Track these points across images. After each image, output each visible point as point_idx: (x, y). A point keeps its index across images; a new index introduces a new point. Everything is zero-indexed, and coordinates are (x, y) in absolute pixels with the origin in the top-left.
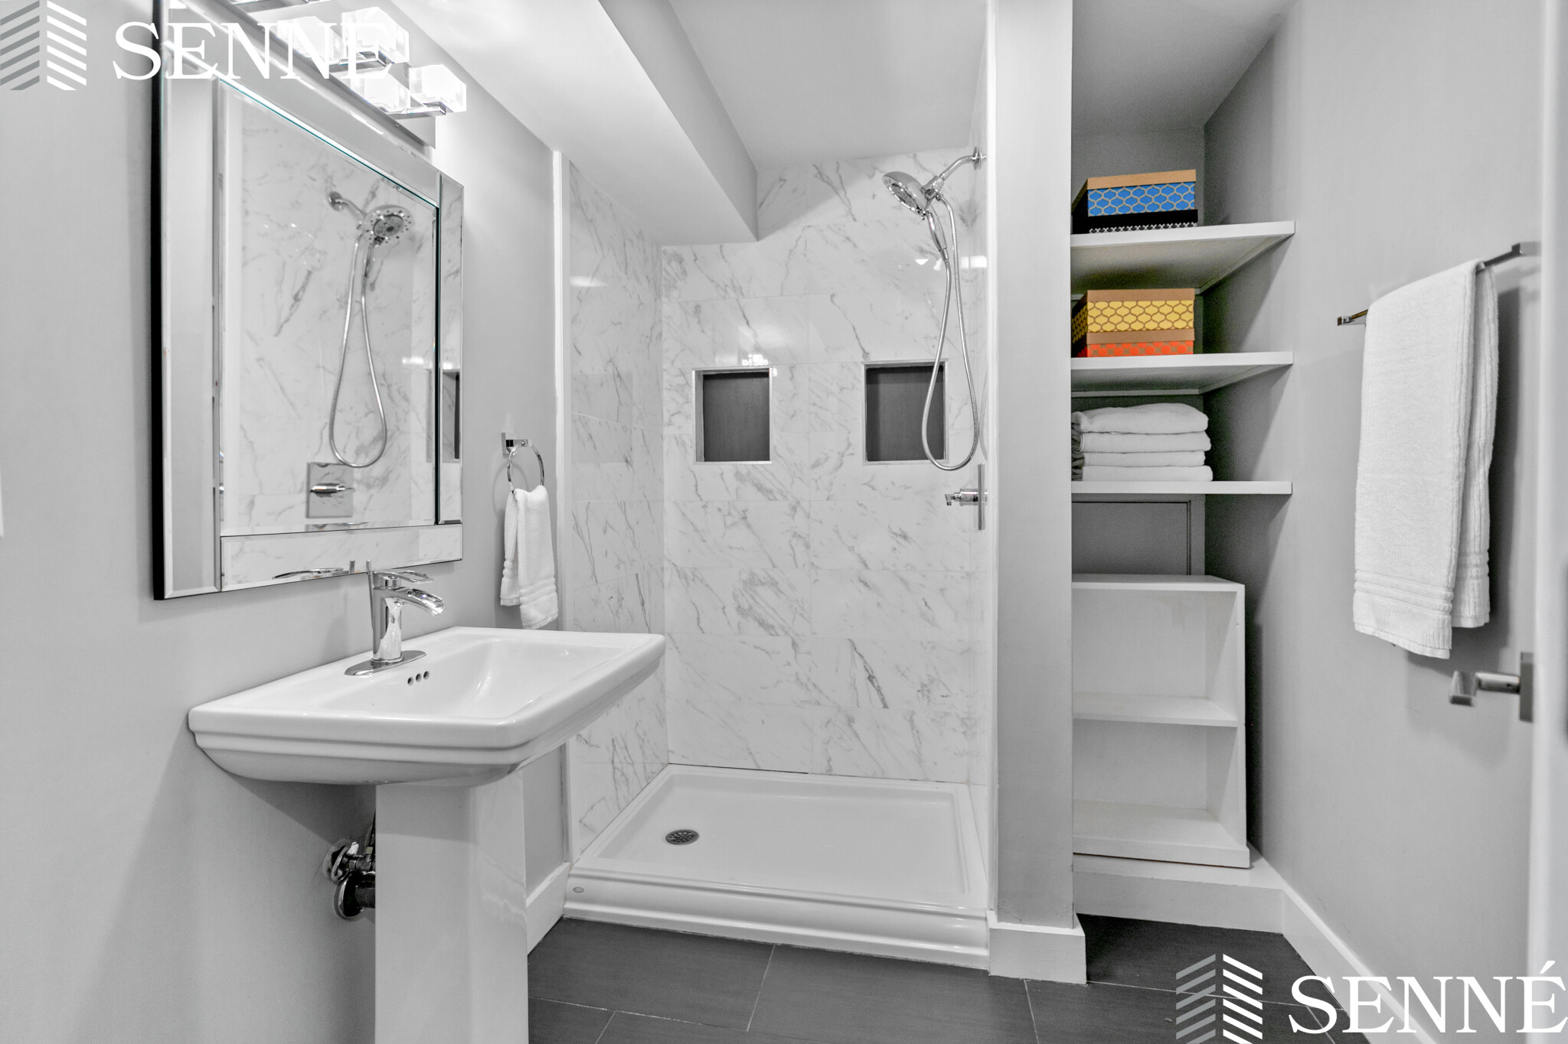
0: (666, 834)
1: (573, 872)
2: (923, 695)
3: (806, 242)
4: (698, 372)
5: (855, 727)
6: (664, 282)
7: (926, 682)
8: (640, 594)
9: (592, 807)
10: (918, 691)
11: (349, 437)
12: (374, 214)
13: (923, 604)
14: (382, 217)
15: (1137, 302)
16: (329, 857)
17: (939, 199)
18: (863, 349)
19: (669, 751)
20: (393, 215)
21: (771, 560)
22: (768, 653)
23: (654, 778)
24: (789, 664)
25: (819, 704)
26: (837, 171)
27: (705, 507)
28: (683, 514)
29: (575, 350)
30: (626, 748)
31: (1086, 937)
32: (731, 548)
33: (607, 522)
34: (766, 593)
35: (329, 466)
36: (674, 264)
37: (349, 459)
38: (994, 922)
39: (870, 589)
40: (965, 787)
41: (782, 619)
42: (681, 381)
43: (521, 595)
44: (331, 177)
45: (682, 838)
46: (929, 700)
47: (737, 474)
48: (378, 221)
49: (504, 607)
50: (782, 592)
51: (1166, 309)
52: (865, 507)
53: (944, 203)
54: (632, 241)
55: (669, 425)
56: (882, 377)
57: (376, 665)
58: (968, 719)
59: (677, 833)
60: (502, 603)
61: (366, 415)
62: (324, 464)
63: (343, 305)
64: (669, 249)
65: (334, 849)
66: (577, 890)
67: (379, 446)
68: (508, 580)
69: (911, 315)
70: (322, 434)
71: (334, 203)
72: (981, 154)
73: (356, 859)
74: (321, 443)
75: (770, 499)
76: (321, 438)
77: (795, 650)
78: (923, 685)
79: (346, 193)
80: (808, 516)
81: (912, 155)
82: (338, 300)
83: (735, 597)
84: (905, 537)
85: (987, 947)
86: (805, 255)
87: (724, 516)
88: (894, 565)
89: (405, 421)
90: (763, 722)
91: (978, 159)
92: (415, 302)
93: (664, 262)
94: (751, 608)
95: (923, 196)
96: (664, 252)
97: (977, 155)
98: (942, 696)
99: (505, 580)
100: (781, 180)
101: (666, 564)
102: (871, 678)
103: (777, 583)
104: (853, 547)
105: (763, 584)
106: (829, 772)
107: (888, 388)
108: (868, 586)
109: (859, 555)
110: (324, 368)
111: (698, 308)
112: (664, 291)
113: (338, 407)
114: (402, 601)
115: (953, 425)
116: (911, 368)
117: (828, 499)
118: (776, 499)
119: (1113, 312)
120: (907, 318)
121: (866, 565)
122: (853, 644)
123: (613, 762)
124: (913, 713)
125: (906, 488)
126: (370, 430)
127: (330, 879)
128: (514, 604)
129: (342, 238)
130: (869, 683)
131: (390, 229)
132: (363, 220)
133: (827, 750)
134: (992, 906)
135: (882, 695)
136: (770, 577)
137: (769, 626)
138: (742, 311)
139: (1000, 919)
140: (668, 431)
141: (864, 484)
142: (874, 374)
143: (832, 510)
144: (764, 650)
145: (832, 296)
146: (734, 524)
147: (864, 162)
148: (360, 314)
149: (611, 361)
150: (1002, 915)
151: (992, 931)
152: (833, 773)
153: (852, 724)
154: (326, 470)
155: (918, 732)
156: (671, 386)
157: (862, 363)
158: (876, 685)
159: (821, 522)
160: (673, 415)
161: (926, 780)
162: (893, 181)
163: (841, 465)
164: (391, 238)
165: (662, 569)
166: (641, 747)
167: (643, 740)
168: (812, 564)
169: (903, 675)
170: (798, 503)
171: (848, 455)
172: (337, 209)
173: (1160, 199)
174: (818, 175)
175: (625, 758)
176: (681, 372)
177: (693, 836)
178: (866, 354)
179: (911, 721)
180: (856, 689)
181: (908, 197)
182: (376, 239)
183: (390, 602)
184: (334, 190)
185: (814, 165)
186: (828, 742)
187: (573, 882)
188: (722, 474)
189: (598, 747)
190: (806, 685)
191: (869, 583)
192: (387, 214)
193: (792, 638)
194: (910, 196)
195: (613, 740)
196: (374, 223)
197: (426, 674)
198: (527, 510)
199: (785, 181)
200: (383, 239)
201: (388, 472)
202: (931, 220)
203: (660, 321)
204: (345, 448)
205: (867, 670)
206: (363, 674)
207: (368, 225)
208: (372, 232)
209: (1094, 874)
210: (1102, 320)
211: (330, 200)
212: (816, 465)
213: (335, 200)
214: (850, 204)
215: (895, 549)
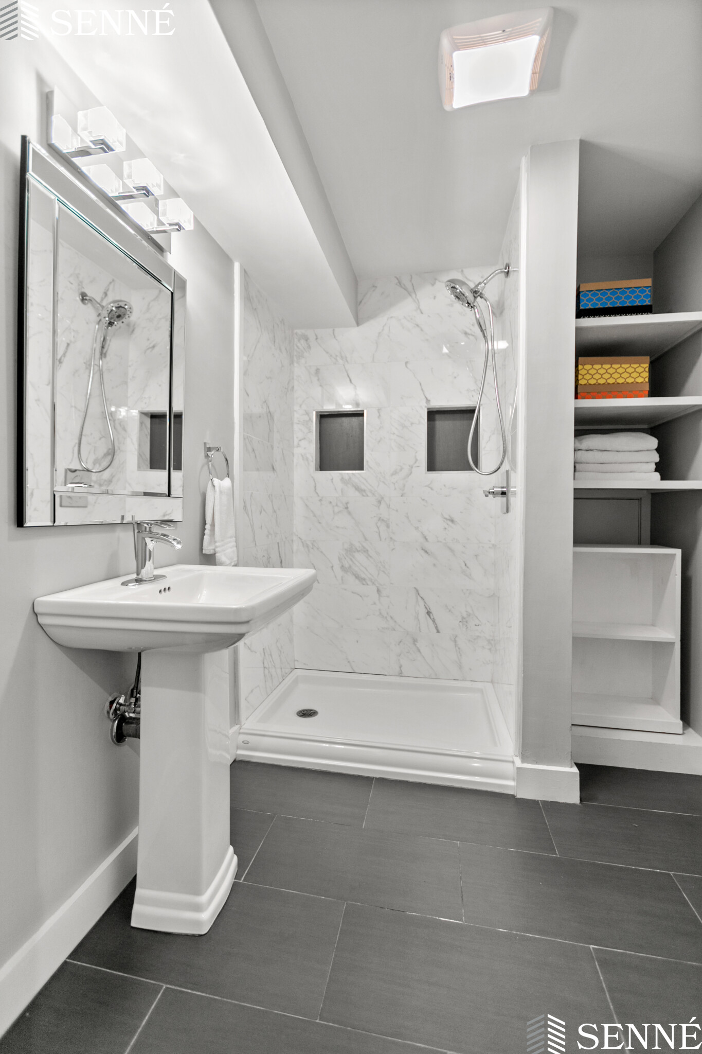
0: (298, 711)
1: (242, 731)
2: (463, 625)
3: (389, 327)
4: (317, 412)
5: (418, 645)
6: (295, 353)
7: (465, 616)
8: (280, 556)
9: (252, 691)
10: (460, 622)
11: (89, 452)
12: (109, 306)
13: (464, 565)
14: (114, 309)
15: (611, 365)
16: (108, 704)
17: (481, 297)
18: (426, 398)
19: (295, 660)
20: (121, 307)
21: (364, 535)
22: (361, 596)
23: (287, 677)
24: (375, 604)
25: (394, 630)
26: (411, 281)
27: (321, 500)
28: (306, 505)
29: (245, 393)
30: (271, 655)
31: (580, 773)
32: (338, 527)
33: (262, 507)
34: (360, 557)
35: (78, 472)
36: (302, 341)
37: (90, 468)
38: (518, 763)
39: (429, 555)
40: (490, 684)
41: (370, 574)
42: (306, 418)
43: (216, 547)
44: (81, 282)
45: (307, 714)
46: (467, 628)
47: (342, 479)
48: (112, 310)
49: (205, 555)
50: (371, 557)
51: (630, 370)
52: (426, 502)
53: (485, 300)
54: (278, 325)
55: (297, 447)
56: (437, 416)
57: (139, 581)
58: (492, 640)
59: (304, 711)
60: (204, 552)
61: (100, 439)
62: (73, 470)
63: (88, 367)
64: (299, 331)
65: (111, 699)
66: (245, 742)
67: (110, 457)
68: (208, 537)
69: (458, 375)
70: (73, 450)
71: (83, 300)
72: (510, 268)
73: (124, 705)
74: (73, 456)
75: (363, 496)
76: (73, 453)
77: (379, 594)
78: (463, 618)
79: (90, 293)
80: (389, 506)
81: (460, 270)
82: (85, 363)
83: (340, 559)
84: (452, 521)
85: (514, 780)
86: (389, 336)
87: (333, 506)
88: (445, 539)
89: (124, 443)
90: (357, 642)
91: (508, 271)
92: (130, 366)
93: (296, 340)
94: (350, 567)
95: (472, 295)
96: (296, 334)
97: (507, 268)
98: (476, 625)
99: (206, 538)
100: (373, 286)
101: (295, 538)
102: (429, 613)
103: (367, 551)
104: (418, 527)
105: (358, 551)
106: (400, 674)
107: (442, 425)
108: (428, 553)
109: (422, 533)
110: (75, 407)
111: (318, 371)
112: (295, 359)
113: (84, 433)
114: (155, 540)
115: (485, 447)
116: (457, 410)
117: (402, 496)
118: (367, 496)
119: (595, 371)
120: (455, 377)
121: (426, 539)
122: (417, 591)
123: (264, 663)
124: (456, 636)
125: (453, 489)
126: (103, 448)
127: (109, 717)
128: (211, 553)
129: (87, 323)
130: (428, 617)
131: (119, 316)
132: (102, 310)
133: (399, 660)
134: (517, 754)
135: (436, 624)
136: (363, 546)
137: (362, 579)
138: (347, 372)
139: (523, 762)
140: (297, 451)
141: (426, 486)
142: (433, 415)
143: (404, 503)
144: (358, 594)
145: (406, 363)
146: (340, 512)
147: (429, 275)
148: (99, 372)
149: (265, 402)
150: (524, 759)
151: (518, 769)
152: (403, 675)
153: (416, 643)
154: (74, 474)
155: (459, 648)
156: (299, 421)
157: (426, 407)
158: (432, 617)
159: (397, 511)
160: (300, 440)
161: (464, 680)
162: (453, 285)
163: (411, 473)
164: (119, 322)
165: (292, 541)
166: (280, 656)
167: (280, 651)
168: (391, 538)
169: (450, 611)
170: (383, 498)
171: (416, 467)
172: (84, 303)
173: (618, 298)
174: (398, 284)
175: (270, 661)
176: (306, 412)
177: (314, 713)
178: (428, 401)
179: (455, 641)
180: (419, 620)
181: (462, 296)
182: (109, 323)
183: (148, 540)
184: (83, 290)
185: (396, 277)
186: (400, 655)
187: (242, 738)
188: (332, 479)
189: (256, 652)
190: (386, 617)
191: (428, 551)
192: (117, 306)
193: (377, 587)
194: (464, 295)
195: (264, 649)
196: (109, 312)
197: (169, 588)
198: (221, 492)
199: (376, 287)
200: (113, 323)
201: (113, 476)
202: (476, 310)
203: (293, 379)
204: (87, 459)
205: (426, 608)
206: (133, 585)
207: (105, 313)
208: (107, 319)
209: (581, 736)
210: (588, 377)
211: (81, 298)
212: (395, 473)
213: (84, 297)
214: (419, 302)
215: (446, 529)
